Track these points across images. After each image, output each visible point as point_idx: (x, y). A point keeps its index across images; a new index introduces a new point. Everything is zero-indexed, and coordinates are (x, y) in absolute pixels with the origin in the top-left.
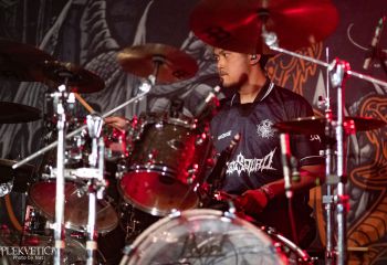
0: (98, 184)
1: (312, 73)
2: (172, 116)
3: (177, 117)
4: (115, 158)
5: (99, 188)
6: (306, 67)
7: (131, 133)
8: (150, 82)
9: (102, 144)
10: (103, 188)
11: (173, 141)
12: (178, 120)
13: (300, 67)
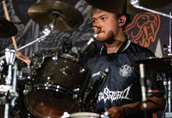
0: (12, 95)
1: (153, 41)
2: (64, 52)
3: (67, 53)
4: (24, 78)
5: (13, 97)
6: (149, 36)
7: (35, 63)
8: (50, 28)
9: (15, 68)
10: (15, 98)
11: (64, 69)
12: (68, 55)
13: (145, 37)
